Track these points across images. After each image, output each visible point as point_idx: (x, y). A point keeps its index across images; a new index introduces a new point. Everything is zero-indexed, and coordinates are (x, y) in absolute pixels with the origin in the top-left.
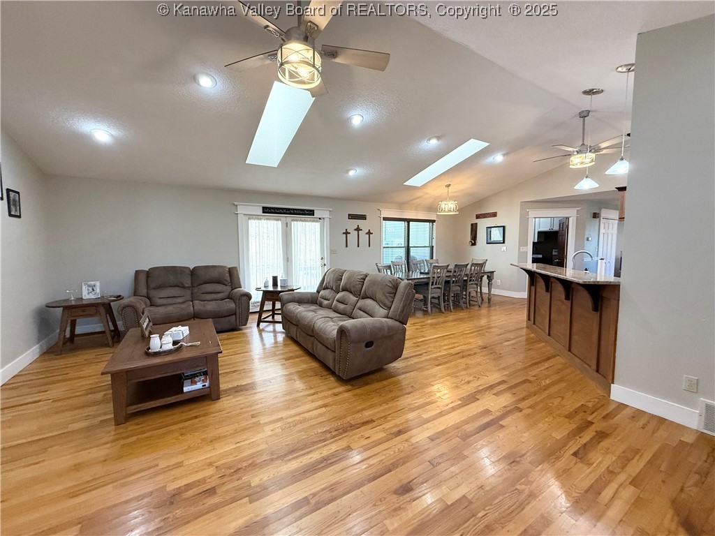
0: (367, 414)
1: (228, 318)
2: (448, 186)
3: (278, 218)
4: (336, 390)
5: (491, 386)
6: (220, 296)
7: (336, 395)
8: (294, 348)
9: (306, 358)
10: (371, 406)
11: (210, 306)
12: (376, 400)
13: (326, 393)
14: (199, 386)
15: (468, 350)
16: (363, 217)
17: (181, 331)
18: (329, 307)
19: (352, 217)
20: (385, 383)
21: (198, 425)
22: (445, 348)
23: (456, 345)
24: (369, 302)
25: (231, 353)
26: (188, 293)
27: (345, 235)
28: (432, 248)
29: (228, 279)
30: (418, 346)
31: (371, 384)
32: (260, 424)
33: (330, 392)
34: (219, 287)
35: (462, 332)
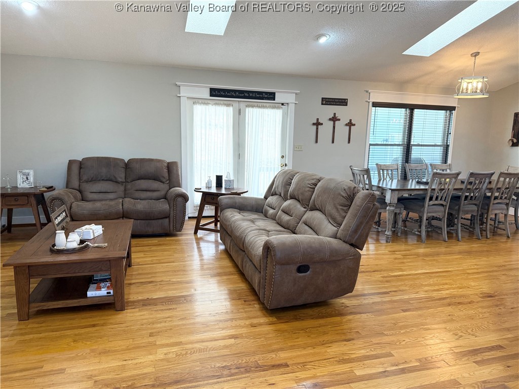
0: (283, 356)
1: (160, 221)
2: (476, 54)
3: (229, 102)
4: (255, 321)
5: (475, 350)
6: (155, 194)
7: (253, 326)
8: (227, 263)
9: (236, 277)
10: (292, 348)
11: (141, 206)
12: (301, 341)
13: (242, 323)
14: (103, 292)
15: (461, 296)
16: (343, 102)
17: (94, 230)
18: (273, 218)
19: (327, 101)
20: (322, 321)
21: (93, 335)
22: (426, 288)
23: (446, 286)
24: (317, 215)
25: (154, 262)
26: (122, 188)
27: (315, 127)
28: (446, 148)
29: (166, 175)
30: (387, 281)
31: (303, 320)
32: (155, 345)
33: (248, 322)
34: (155, 185)
35: (464, 270)
